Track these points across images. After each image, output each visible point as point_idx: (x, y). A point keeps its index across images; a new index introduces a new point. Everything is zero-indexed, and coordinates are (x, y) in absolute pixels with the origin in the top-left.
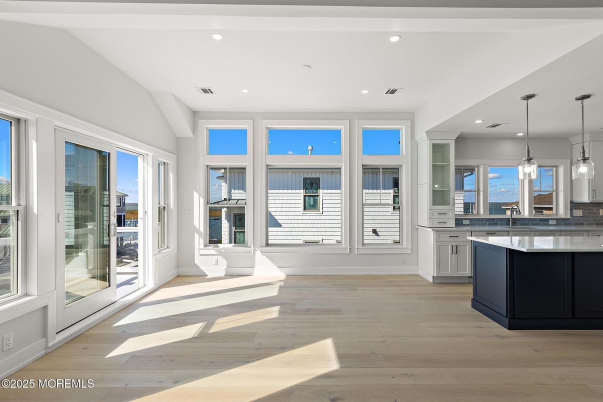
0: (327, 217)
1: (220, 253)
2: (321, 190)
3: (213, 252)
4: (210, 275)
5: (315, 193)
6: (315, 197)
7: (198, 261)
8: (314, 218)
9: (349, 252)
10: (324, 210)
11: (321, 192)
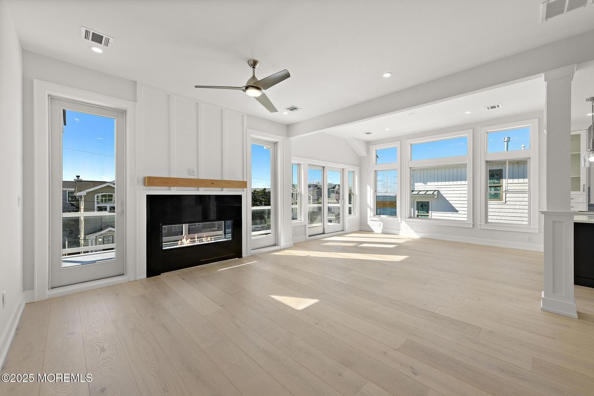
0: (511, 207)
1: (381, 220)
2: (504, 180)
3: (377, 219)
4: (376, 232)
5: (498, 183)
6: (497, 187)
7: (369, 223)
8: (496, 206)
9: (472, 227)
10: (507, 199)
11: (504, 182)
